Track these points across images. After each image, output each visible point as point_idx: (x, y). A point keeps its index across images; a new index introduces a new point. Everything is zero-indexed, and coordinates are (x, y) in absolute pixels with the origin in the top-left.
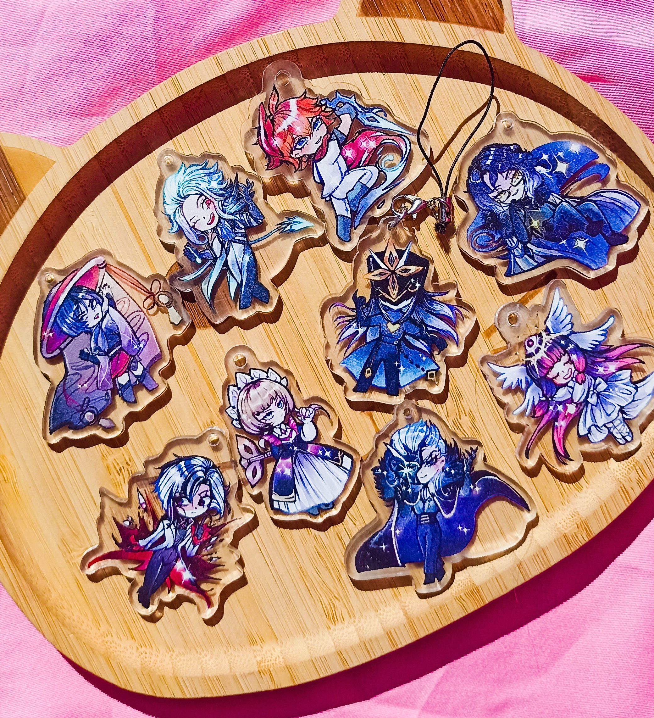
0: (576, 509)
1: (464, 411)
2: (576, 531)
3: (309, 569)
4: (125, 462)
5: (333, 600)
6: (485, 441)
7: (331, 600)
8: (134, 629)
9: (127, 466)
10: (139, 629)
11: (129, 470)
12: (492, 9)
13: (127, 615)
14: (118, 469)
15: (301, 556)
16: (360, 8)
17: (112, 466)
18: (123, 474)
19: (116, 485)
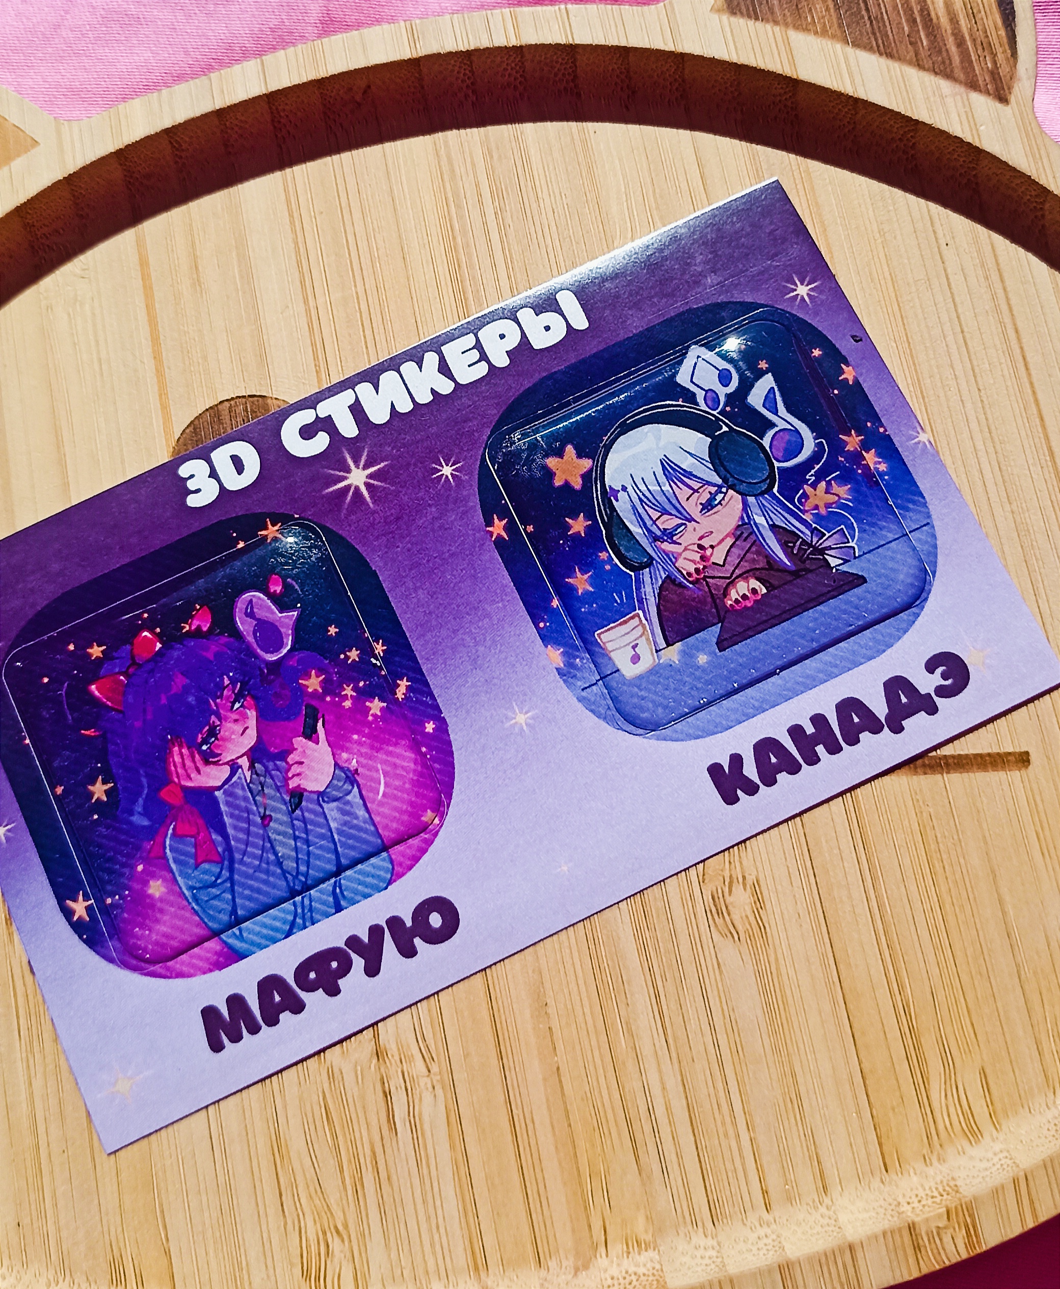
0: (953, 1179)
1: (744, 878)
2: (941, 1225)
3: (296, 1143)
5: (329, 1235)
6: (777, 960)
7: (324, 1233)
12: (994, 55)
15: (285, 1107)
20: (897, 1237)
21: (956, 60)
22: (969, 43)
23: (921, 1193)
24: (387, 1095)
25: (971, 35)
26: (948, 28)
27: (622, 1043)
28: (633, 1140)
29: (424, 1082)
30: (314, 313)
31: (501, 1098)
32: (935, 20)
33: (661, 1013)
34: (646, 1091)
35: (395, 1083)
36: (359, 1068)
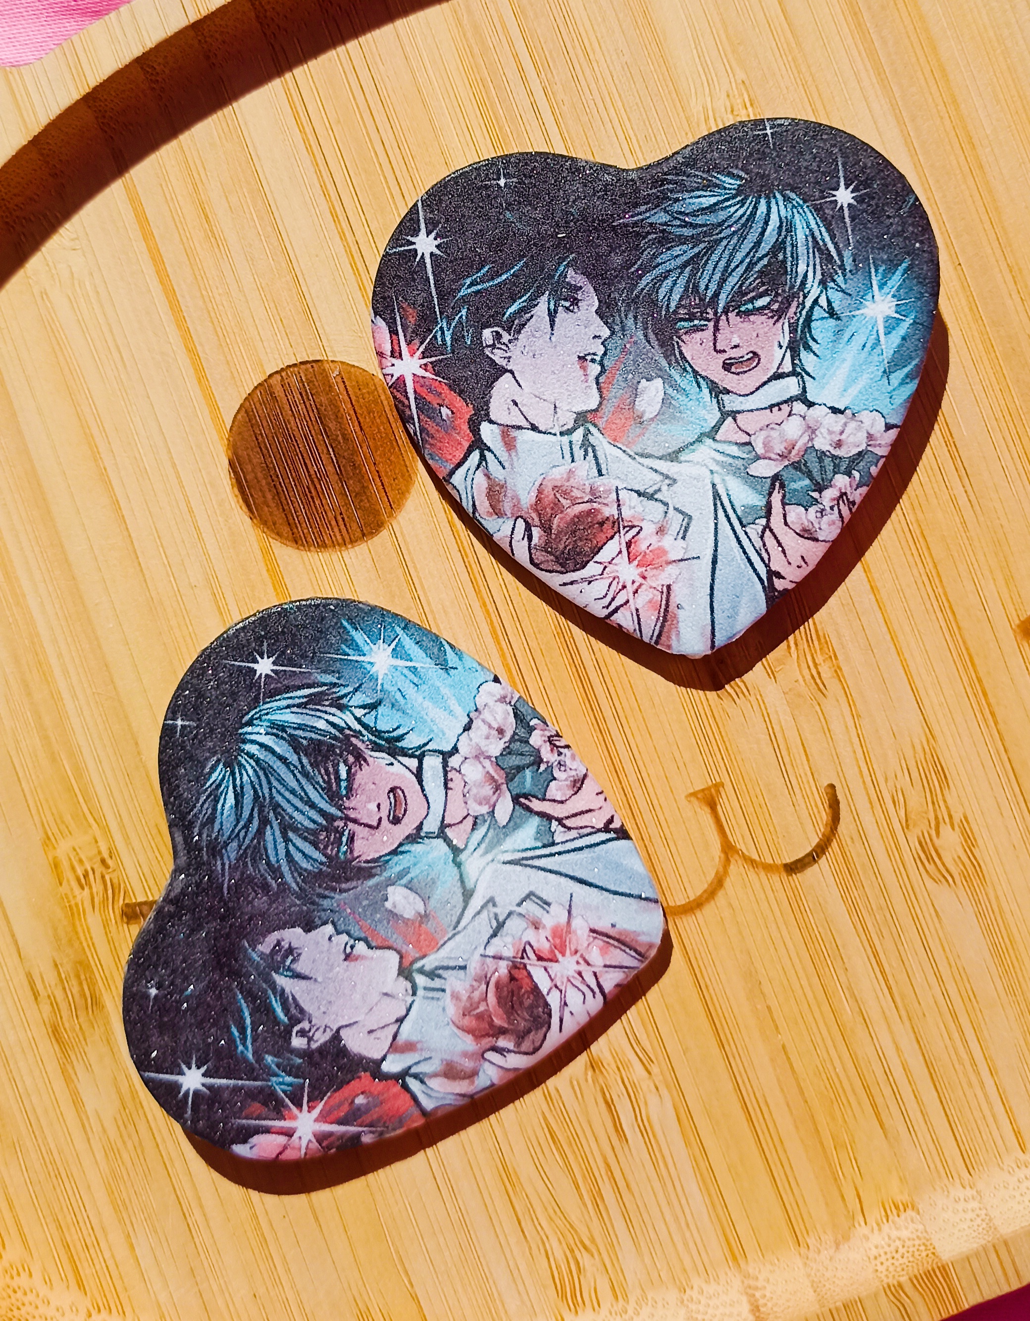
1: (950, 817)
3: (525, 1169)
4: (99, 858)
5: (577, 1252)
6: (997, 898)
7: (572, 1251)
8: (85, 1264)
9: (103, 869)
10: (98, 1267)
11: (107, 878)
13: (73, 1230)
14: (80, 873)
15: (506, 1134)
17: (65, 865)
18: (91, 888)
19: (73, 912)
24: (609, 1105)
27: (847, 1011)
28: (874, 1106)
29: (646, 1085)
30: (354, 248)
31: (730, 1086)
33: (883, 972)
34: (881, 1057)
35: (617, 1091)
36: (575, 1083)
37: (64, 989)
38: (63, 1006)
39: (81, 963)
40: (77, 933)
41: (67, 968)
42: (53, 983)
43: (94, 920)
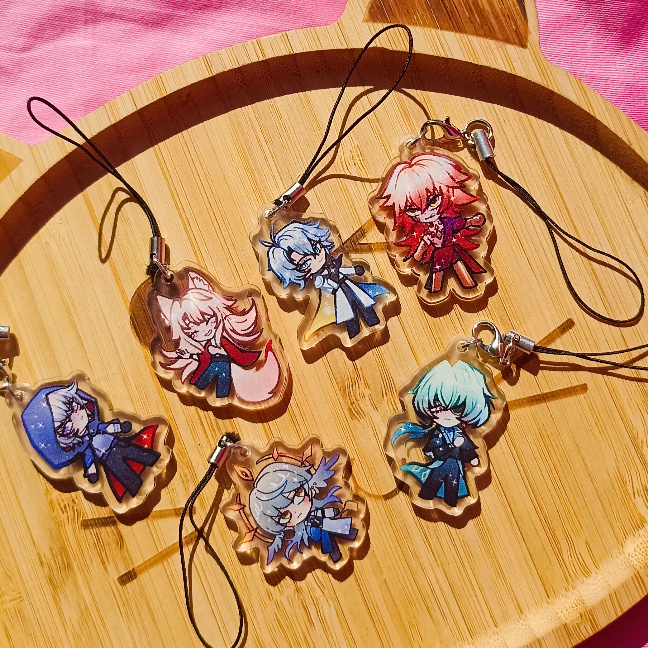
0: (581, 597)
2: (579, 622)
3: (267, 640)
4: (71, 499)
9: (73, 505)
11: (75, 508)
12: (515, 22)
14: (62, 506)
16: (367, 12)
17: (56, 502)
18: (67, 513)
19: (59, 524)
20: (559, 631)
21: (496, 27)
22: (501, 17)
23: (567, 606)
24: (305, 608)
25: (502, 12)
26: (489, 10)
27: (413, 563)
28: (427, 607)
29: (322, 599)
30: (186, 221)
31: (361, 599)
32: (481, 7)
33: (429, 545)
34: (430, 584)
35: (309, 603)
36: (290, 599)
37: (55, 560)
38: (55, 569)
39: (62, 548)
40: (61, 534)
41: (56, 550)
42: (50, 558)
43: (69, 528)
